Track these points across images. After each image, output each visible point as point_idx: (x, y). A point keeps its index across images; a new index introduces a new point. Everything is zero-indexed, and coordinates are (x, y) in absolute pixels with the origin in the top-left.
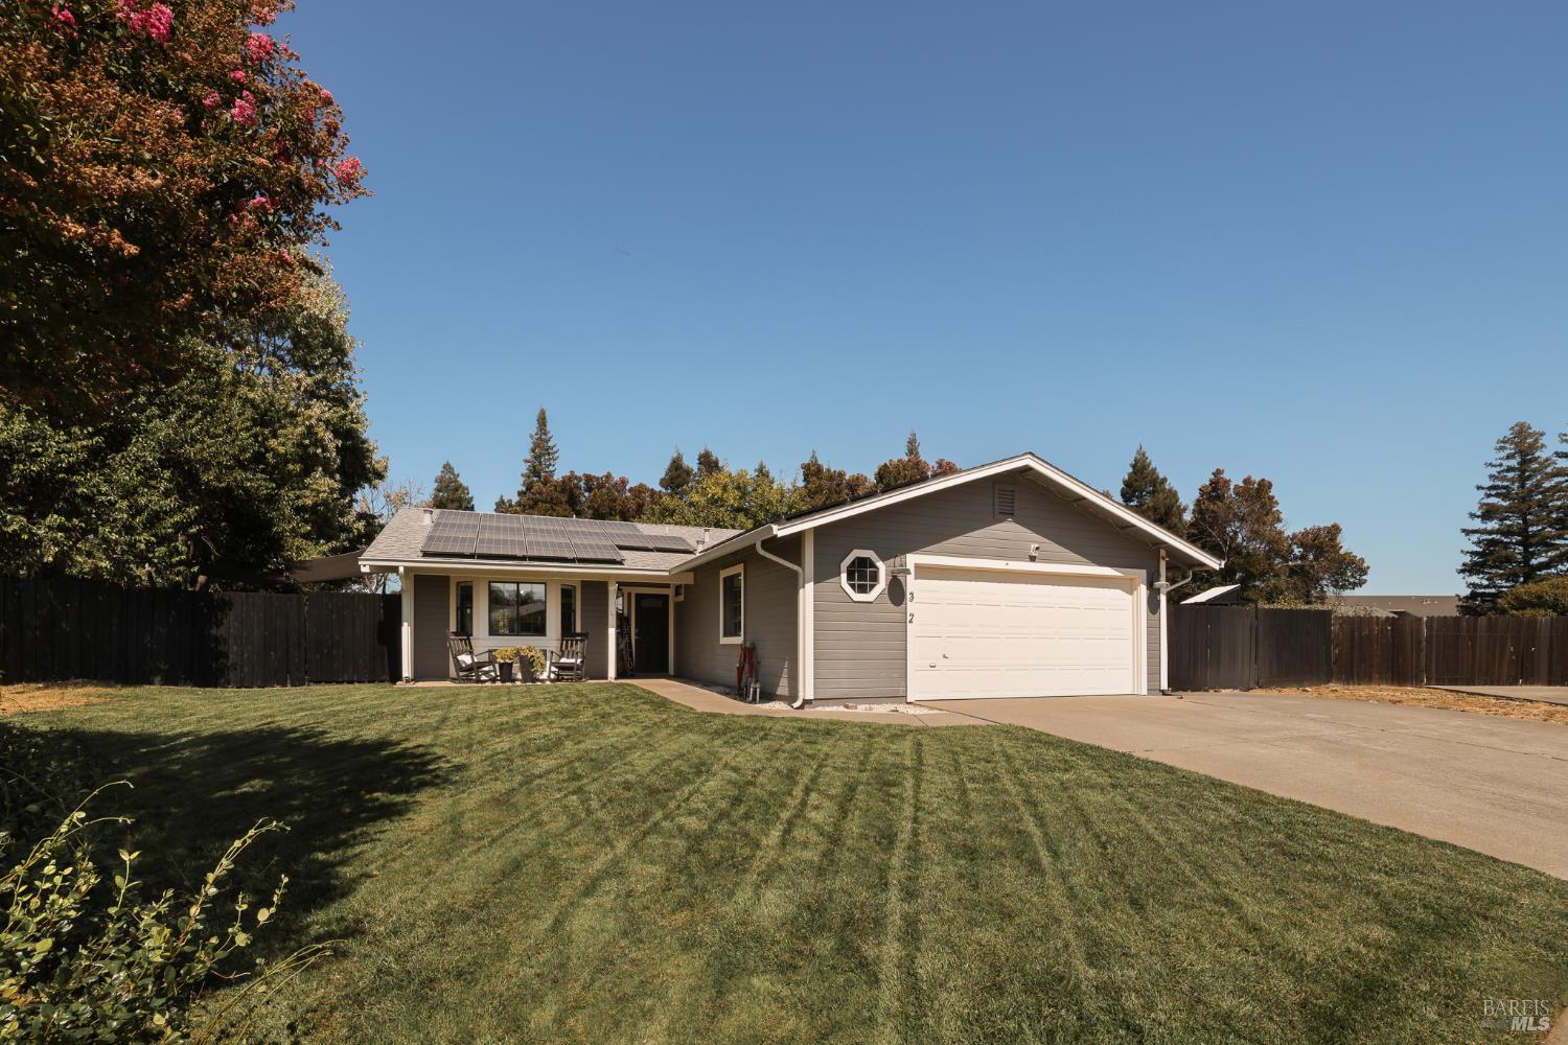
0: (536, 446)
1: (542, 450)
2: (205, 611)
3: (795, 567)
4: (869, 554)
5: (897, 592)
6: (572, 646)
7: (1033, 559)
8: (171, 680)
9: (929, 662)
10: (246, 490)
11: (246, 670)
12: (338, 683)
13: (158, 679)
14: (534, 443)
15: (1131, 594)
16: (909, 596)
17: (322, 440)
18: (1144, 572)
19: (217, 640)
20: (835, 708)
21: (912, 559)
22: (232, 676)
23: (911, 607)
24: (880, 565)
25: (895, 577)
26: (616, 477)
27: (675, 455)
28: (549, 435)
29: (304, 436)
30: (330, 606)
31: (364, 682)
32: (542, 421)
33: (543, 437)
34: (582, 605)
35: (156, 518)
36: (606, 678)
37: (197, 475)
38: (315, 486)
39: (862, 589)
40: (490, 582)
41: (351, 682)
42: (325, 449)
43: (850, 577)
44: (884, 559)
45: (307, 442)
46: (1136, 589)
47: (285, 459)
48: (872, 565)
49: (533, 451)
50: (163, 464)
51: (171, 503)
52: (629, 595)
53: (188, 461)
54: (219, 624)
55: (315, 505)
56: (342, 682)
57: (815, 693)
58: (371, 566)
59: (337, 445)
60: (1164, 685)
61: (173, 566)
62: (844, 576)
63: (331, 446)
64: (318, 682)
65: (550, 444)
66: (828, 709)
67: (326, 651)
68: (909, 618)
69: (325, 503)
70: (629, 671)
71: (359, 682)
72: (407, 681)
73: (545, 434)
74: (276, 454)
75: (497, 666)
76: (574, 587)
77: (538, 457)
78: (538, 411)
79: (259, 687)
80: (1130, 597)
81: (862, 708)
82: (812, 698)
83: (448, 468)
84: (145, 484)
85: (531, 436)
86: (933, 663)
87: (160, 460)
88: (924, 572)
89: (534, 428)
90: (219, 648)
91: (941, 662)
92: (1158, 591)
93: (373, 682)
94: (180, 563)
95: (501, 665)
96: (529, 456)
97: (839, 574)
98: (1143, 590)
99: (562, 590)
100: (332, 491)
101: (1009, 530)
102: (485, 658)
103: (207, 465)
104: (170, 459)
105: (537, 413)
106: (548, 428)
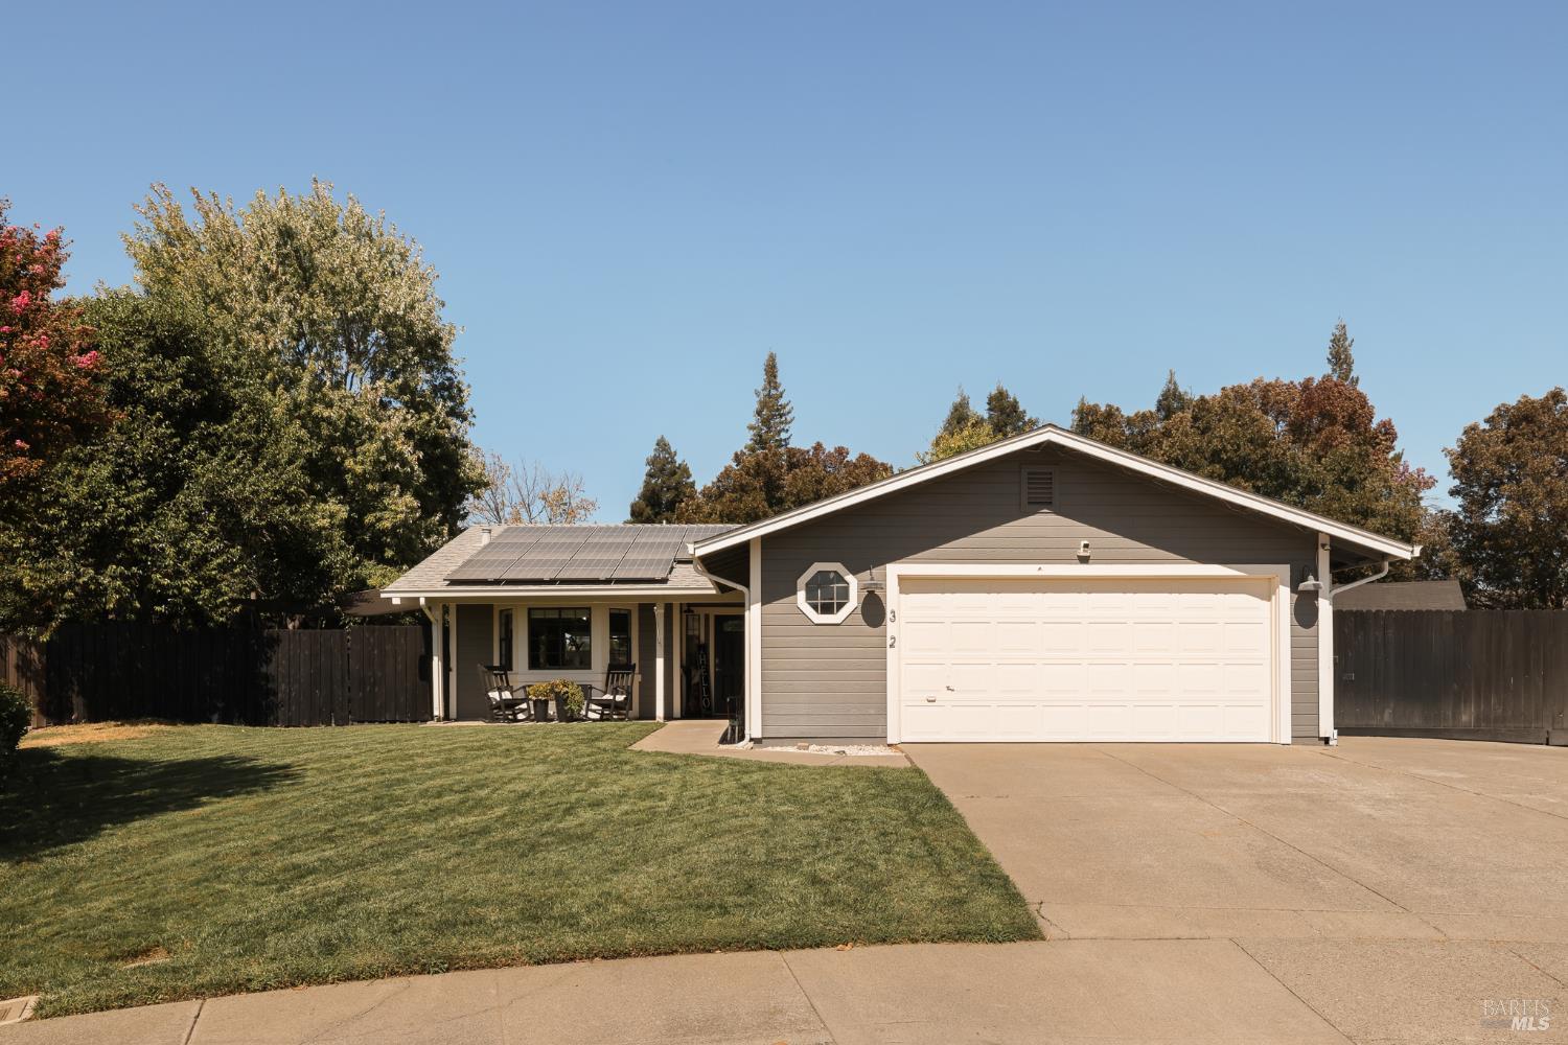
0: (764, 405)
1: (771, 411)
2: (256, 647)
3: (740, 587)
4: (837, 567)
5: (874, 610)
6: (617, 680)
7: (1084, 560)
8: (226, 719)
9: (926, 696)
10: (290, 524)
11: (293, 708)
12: (381, 722)
13: (216, 717)
14: (760, 402)
15: (1269, 599)
16: (889, 616)
17: (401, 454)
18: (1287, 567)
19: (267, 678)
20: (791, 749)
21: (894, 570)
22: (281, 713)
23: (891, 628)
24: (849, 578)
25: (871, 593)
26: (829, 448)
27: (958, 400)
28: (781, 390)
29: (380, 452)
30: (372, 640)
31: (406, 722)
32: (771, 370)
33: (773, 392)
34: (640, 631)
35: (203, 560)
36: (654, 718)
37: (239, 516)
38: (393, 507)
39: (827, 609)
40: (530, 609)
41: (393, 722)
42: (405, 463)
43: (810, 596)
44: (854, 572)
45: (383, 458)
46: (1274, 593)
47: (363, 479)
48: (841, 579)
49: (759, 413)
50: (208, 506)
51: (215, 545)
52: (707, 617)
53: (230, 501)
54: (268, 661)
55: (394, 527)
56: (385, 722)
57: (762, 732)
58: (402, 598)
59: (419, 458)
60: (1327, 727)
61: (217, 607)
62: (801, 595)
63: (412, 459)
64: (361, 722)
65: (782, 401)
66: (778, 749)
67: (368, 689)
68: (889, 642)
69: (404, 524)
70: (703, 711)
71: (402, 722)
72: (439, 720)
73: (776, 388)
74: (355, 475)
75: (531, 703)
76: (630, 611)
77: (766, 422)
78: (767, 357)
79: (306, 726)
80: (1265, 604)
81: (814, 748)
82: (760, 736)
83: (662, 445)
84: (192, 528)
85: (757, 394)
86: (932, 695)
87: (205, 503)
88: (908, 584)
89: (760, 380)
90: (269, 686)
91: (942, 696)
92: (1314, 595)
93: (415, 721)
94: (224, 603)
95: (535, 702)
96: (754, 420)
97: (795, 593)
98: (1285, 595)
99: (611, 614)
100: (413, 510)
101: (1045, 524)
102: (520, 695)
103: (248, 503)
104: (215, 500)
105: (763, 359)
106: (778, 380)
